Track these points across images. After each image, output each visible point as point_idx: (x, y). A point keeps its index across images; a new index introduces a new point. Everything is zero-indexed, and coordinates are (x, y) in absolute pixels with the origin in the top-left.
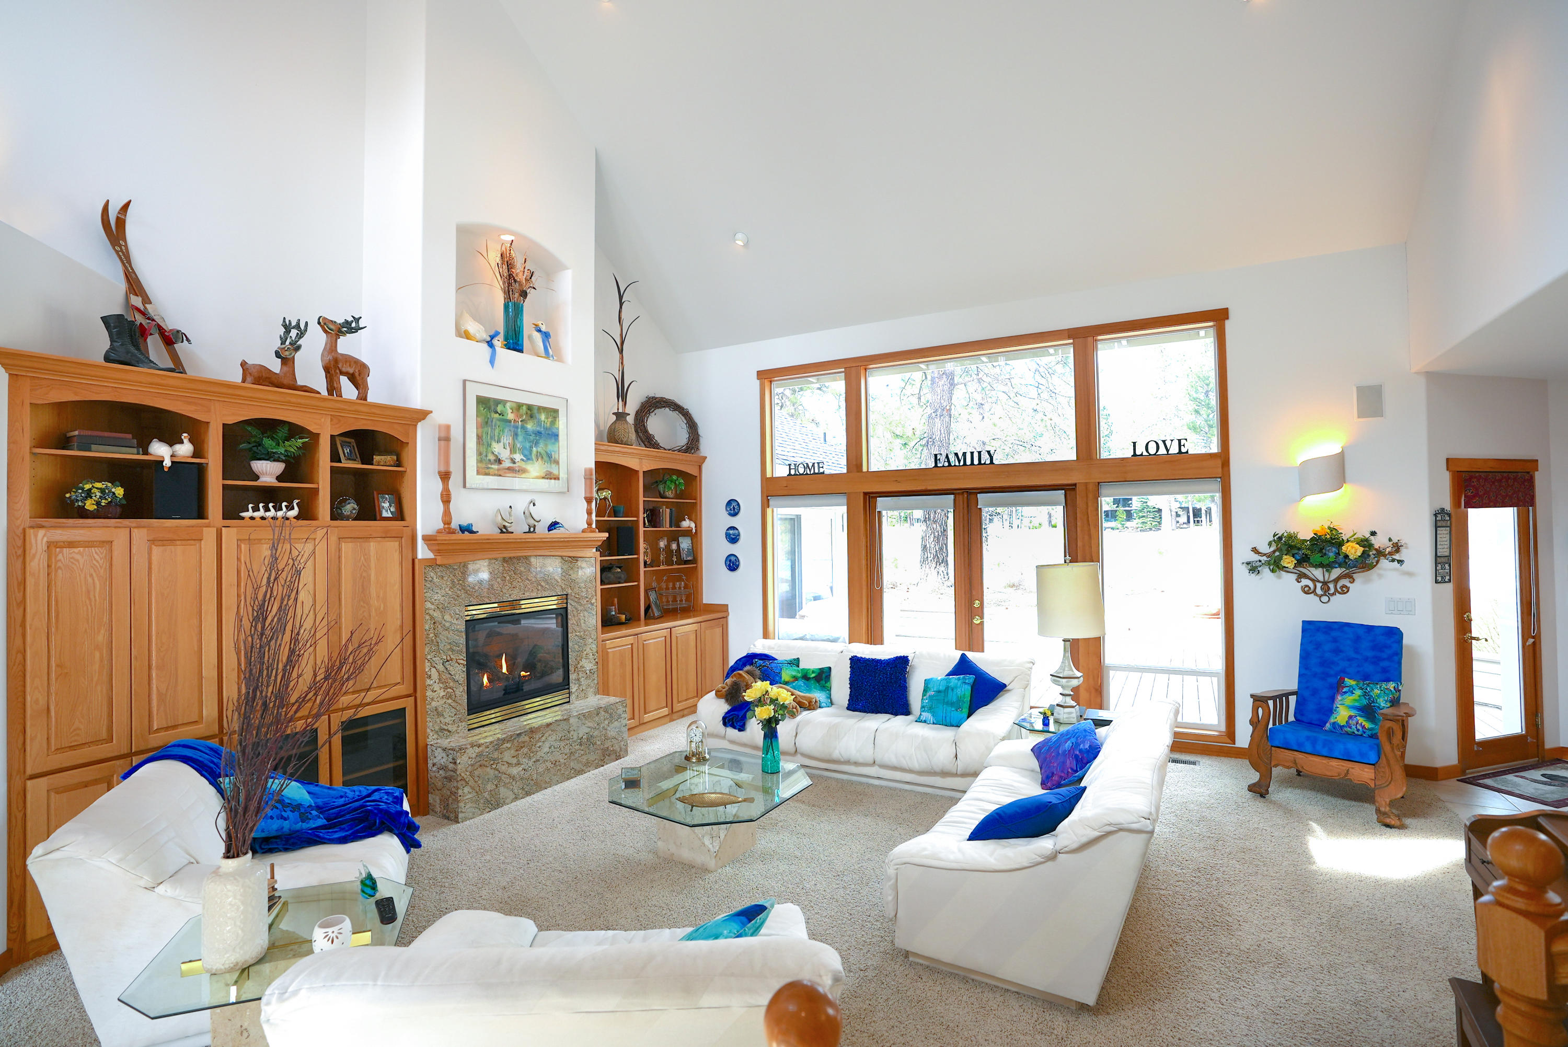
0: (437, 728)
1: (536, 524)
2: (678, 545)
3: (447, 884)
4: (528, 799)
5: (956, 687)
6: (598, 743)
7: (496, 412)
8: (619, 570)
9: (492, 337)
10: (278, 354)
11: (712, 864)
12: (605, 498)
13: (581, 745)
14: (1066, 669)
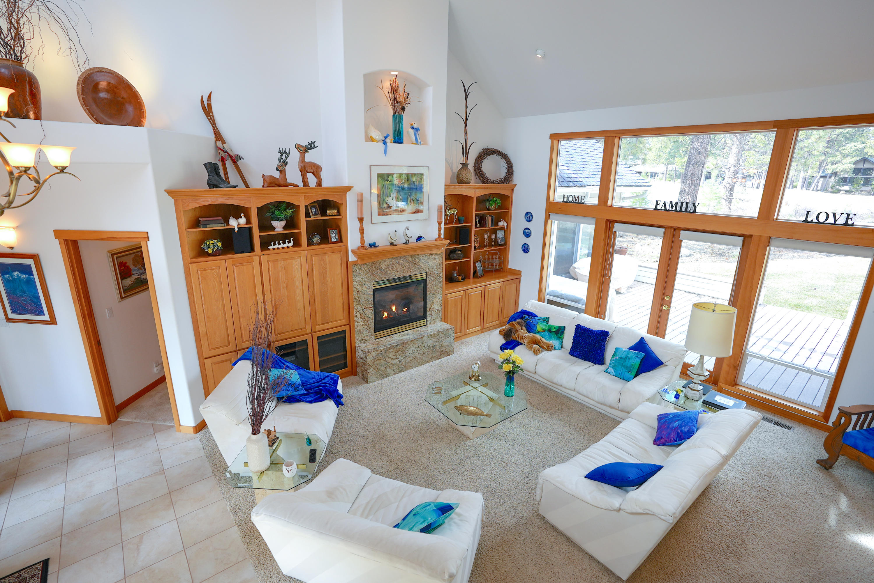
0: (360, 339)
1: (409, 239)
2: (496, 236)
3: (356, 419)
4: (401, 374)
5: (632, 358)
6: (438, 348)
7: (388, 181)
8: (460, 252)
9: (386, 138)
10: (277, 170)
11: (471, 436)
12: (453, 214)
13: (429, 349)
14: (699, 369)
